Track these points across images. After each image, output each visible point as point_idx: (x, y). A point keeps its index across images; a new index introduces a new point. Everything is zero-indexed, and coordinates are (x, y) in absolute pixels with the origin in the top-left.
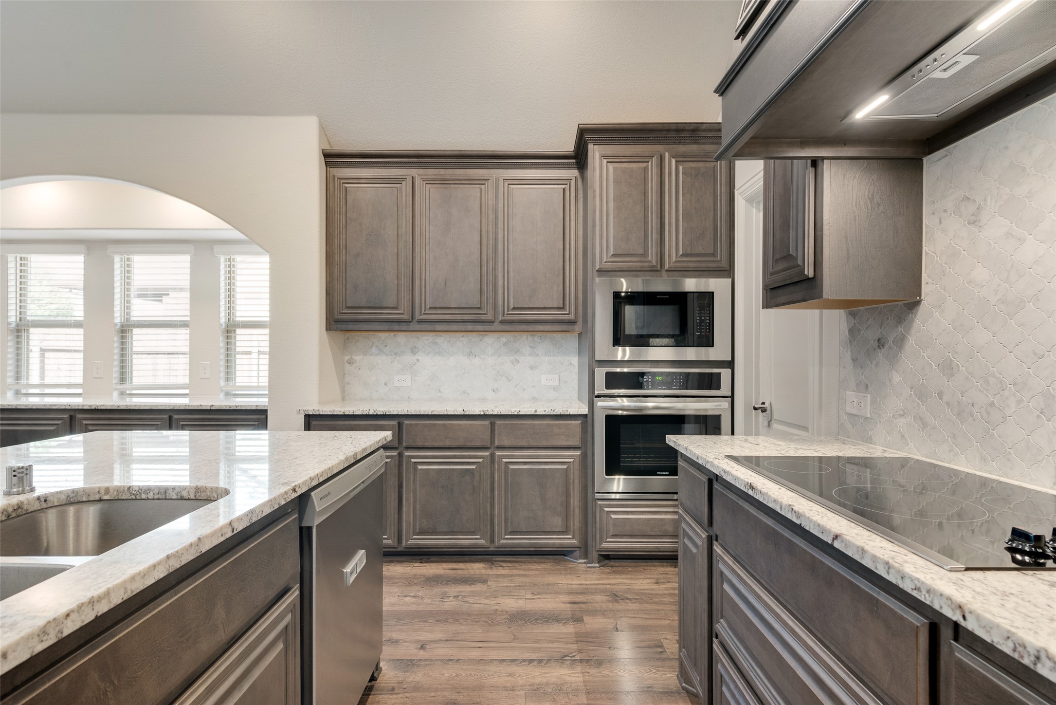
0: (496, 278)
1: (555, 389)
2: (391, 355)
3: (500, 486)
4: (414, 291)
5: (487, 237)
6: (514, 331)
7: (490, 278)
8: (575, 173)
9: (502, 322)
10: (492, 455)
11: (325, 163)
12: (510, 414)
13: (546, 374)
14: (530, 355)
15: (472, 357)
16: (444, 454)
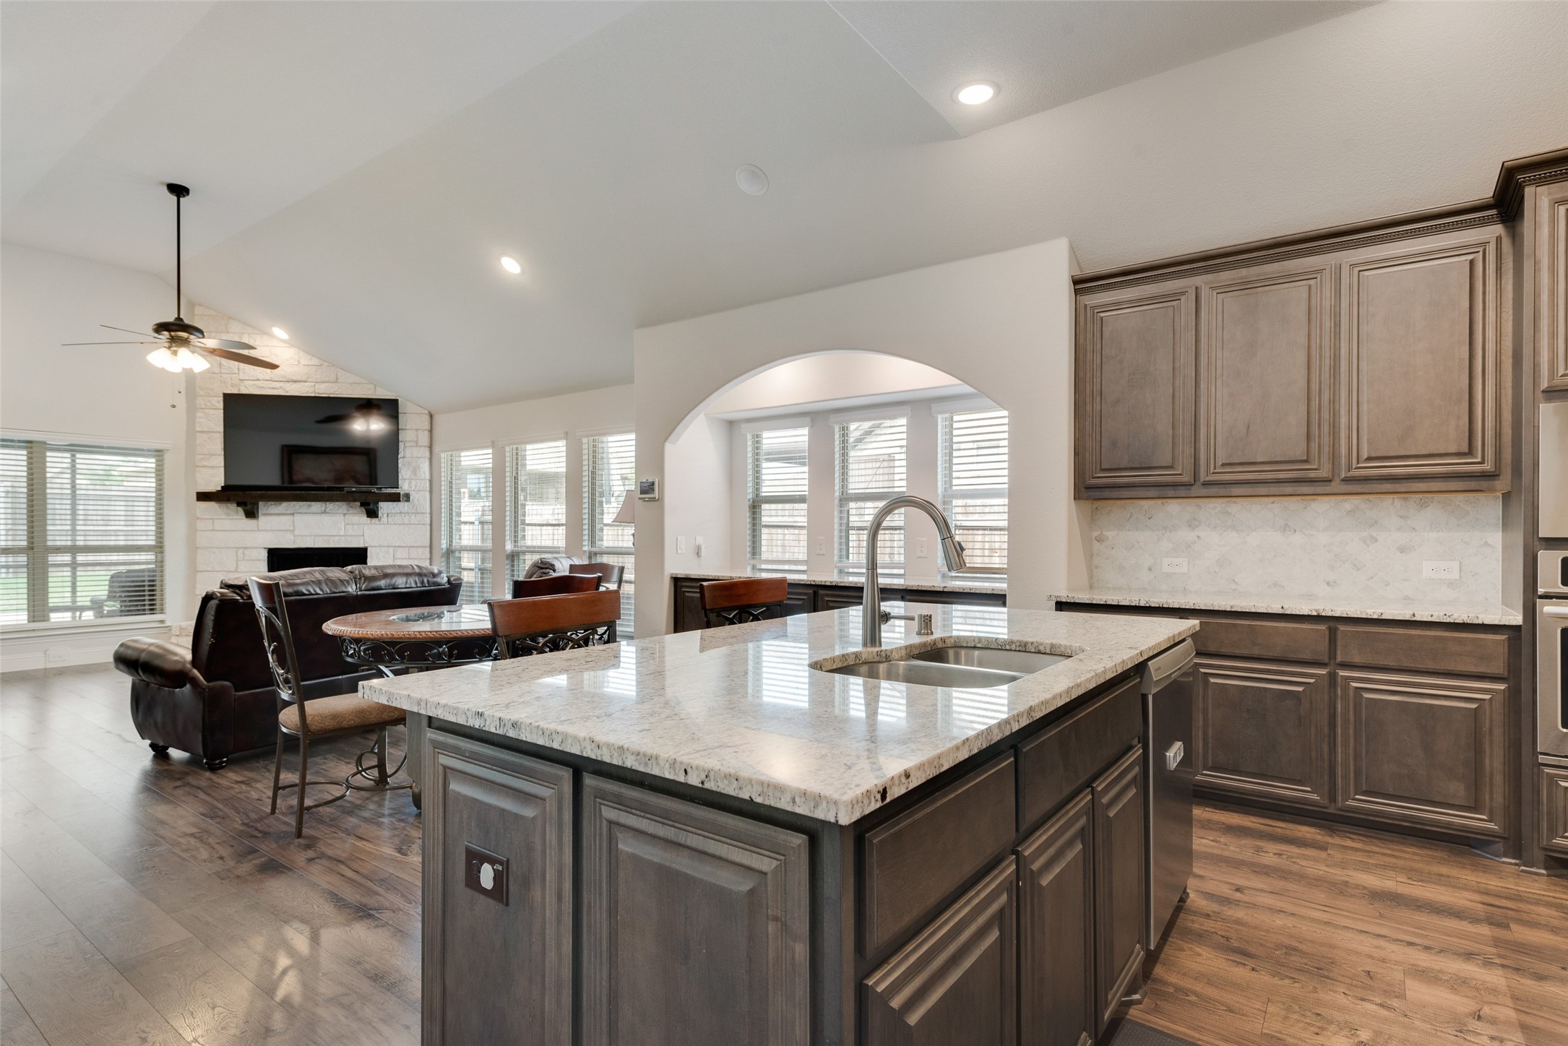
0: (1335, 414)
1: (1451, 584)
2: (1158, 530)
3: (1346, 721)
4: (1197, 442)
5: (1320, 356)
6: (1370, 493)
7: (1325, 415)
8: (1498, 229)
9: (1347, 480)
10: (1332, 677)
11: (1075, 292)
12: (1364, 616)
13: (1432, 560)
14: (1399, 529)
15: (1289, 533)
16: (1250, 666)
